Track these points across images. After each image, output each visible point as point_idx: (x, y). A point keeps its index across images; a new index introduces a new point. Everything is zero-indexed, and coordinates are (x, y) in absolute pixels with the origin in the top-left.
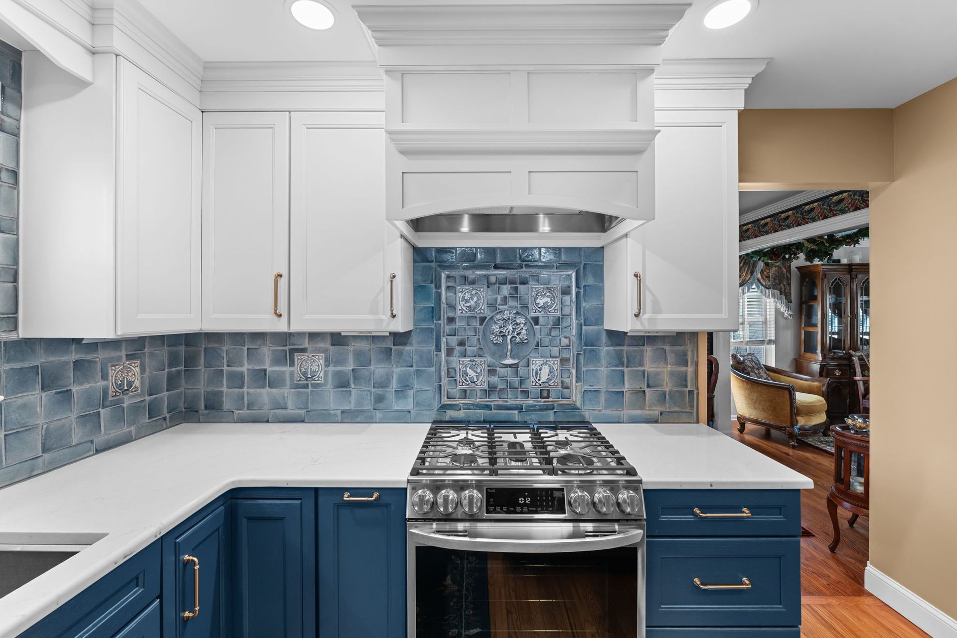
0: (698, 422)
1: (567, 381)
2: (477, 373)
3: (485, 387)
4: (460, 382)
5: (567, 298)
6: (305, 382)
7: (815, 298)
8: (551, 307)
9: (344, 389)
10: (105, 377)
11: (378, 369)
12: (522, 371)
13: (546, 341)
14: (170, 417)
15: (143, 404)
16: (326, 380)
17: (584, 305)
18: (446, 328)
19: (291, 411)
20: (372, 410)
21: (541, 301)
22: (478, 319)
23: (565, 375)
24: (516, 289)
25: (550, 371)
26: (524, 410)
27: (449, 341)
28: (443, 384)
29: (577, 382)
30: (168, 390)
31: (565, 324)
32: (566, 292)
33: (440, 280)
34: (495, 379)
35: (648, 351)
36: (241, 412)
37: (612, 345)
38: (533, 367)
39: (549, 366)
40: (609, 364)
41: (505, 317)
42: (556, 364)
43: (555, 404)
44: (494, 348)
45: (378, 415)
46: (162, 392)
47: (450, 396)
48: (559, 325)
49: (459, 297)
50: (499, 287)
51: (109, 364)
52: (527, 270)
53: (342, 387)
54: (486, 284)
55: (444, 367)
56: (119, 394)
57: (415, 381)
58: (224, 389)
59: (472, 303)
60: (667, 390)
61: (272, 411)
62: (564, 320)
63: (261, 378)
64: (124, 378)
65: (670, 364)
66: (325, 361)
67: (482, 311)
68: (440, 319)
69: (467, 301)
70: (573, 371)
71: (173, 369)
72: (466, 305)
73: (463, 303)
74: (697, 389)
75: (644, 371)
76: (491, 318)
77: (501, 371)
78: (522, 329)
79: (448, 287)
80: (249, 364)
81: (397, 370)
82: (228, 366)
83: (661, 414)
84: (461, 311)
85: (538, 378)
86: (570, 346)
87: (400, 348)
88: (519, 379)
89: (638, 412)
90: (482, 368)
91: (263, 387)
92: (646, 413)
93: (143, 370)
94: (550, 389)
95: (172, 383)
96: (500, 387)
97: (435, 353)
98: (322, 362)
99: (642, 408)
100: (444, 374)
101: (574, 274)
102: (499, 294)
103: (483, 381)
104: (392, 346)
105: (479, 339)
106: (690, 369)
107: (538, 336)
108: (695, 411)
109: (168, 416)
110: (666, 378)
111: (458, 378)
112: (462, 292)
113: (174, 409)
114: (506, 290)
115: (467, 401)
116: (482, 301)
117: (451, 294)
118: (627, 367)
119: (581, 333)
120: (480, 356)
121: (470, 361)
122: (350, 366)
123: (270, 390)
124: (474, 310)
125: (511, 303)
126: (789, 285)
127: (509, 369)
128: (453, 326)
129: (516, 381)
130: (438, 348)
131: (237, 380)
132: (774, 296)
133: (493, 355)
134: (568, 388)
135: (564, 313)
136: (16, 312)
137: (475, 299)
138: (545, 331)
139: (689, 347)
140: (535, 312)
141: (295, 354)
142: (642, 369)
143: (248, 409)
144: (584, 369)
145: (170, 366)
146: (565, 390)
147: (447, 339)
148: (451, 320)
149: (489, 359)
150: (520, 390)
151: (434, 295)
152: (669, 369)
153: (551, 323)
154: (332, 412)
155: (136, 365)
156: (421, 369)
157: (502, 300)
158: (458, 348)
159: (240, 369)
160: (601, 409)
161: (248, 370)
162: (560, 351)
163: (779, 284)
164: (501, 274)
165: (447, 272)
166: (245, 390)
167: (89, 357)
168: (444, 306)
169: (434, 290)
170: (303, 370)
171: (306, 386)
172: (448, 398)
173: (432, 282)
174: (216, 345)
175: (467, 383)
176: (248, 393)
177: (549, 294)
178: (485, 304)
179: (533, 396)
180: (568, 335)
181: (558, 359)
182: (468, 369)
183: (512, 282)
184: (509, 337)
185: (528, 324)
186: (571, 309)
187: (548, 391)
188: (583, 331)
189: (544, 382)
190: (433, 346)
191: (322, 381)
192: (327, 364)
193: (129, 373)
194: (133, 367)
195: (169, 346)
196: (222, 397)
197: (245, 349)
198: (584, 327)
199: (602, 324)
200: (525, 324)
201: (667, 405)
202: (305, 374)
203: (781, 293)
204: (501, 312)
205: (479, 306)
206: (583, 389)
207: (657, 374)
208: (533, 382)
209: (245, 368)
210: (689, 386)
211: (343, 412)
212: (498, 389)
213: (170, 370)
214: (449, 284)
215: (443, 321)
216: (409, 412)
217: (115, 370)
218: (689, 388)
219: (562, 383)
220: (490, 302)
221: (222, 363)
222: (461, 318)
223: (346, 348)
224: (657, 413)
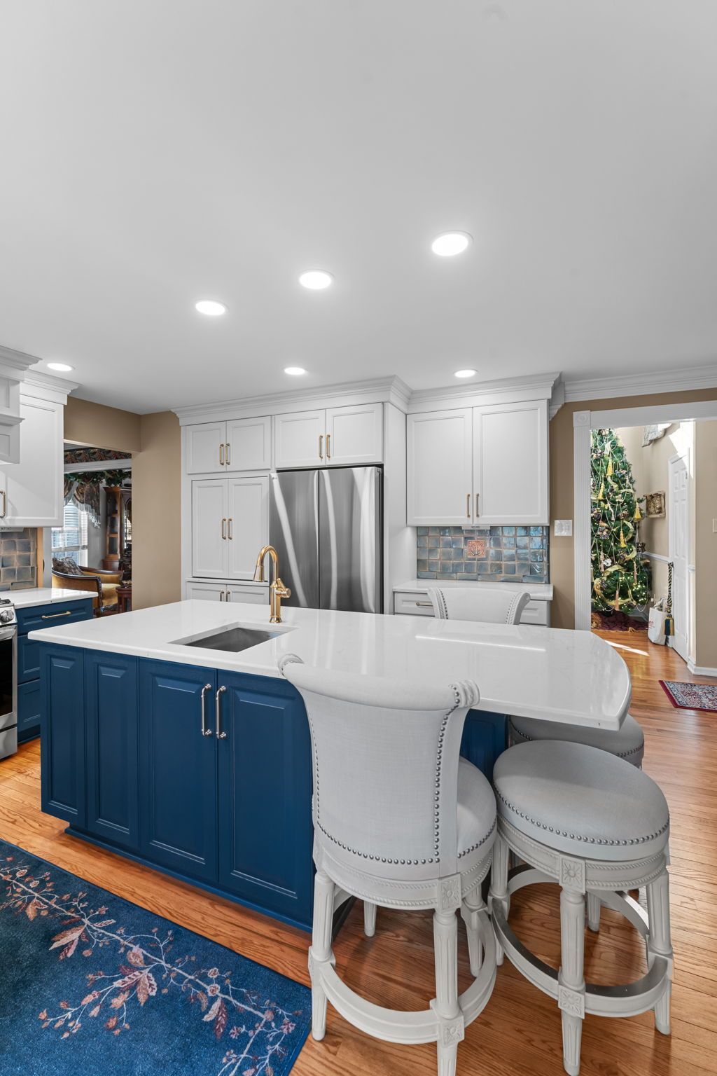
0: (37, 587)
7: (116, 512)
35: (3, 542)
60: (16, 568)
65: (18, 551)
74: (37, 566)
83: (12, 584)
92: (1, 585)
106: (32, 553)
108: (35, 580)
110: (15, 560)
126: (98, 501)
132: (87, 509)
139: (31, 540)
152: (17, 554)
163: (91, 500)
201: (16, 578)
203: (92, 507)
207: (10, 558)
210: (31, 564)
218: (31, 565)
224: (10, 583)
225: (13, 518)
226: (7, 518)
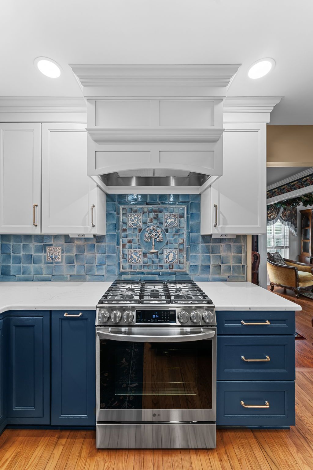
0: (247, 281)
1: (182, 260)
2: (137, 256)
3: (141, 263)
4: (129, 261)
5: (182, 219)
6: (52, 261)
8: (174, 224)
9: (71, 265)
11: (88, 255)
12: (159, 256)
13: (172, 240)
16: (62, 260)
17: (190, 223)
18: (122, 234)
19: (44, 275)
20: (85, 275)
21: (169, 221)
22: (138, 230)
23: (181, 258)
24: (157, 215)
25: (173, 256)
26: (161, 275)
27: (123, 240)
28: (120, 262)
29: (187, 261)
31: (181, 232)
32: (182, 216)
33: (119, 210)
34: (146, 260)
35: (222, 245)
36: (19, 276)
37: (204, 243)
38: (165, 253)
39: (173, 253)
40: (203, 252)
41: (151, 229)
42: (176, 252)
43: (176, 272)
44: (146, 244)
45: (88, 277)
47: (124, 268)
48: (178, 233)
49: (129, 219)
50: (148, 214)
52: (162, 205)
53: (70, 263)
54: (142, 212)
55: (121, 254)
57: (106, 260)
58: (11, 265)
59: (135, 222)
60: (232, 265)
61: (35, 275)
62: (181, 230)
63: (29, 258)
65: (233, 252)
66: (62, 251)
67: (140, 226)
68: (119, 230)
69: (132, 221)
70: (185, 256)
72: (132, 223)
73: (131, 221)
74: (247, 265)
75: (220, 255)
76: (145, 229)
77: (149, 255)
78: (160, 234)
79: (123, 214)
80: (23, 252)
81: (98, 255)
82: (13, 253)
83: (229, 277)
84: (129, 226)
85: (168, 259)
86: (183, 243)
87: (99, 244)
88: (158, 259)
89: (217, 276)
90: (140, 254)
91: (31, 263)
92: (221, 276)
94: (174, 264)
96: (149, 263)
97: (117, 247)
98: (60, 251)
99: (219, 274)
100: (121, 257)
101: (186, 207)
102: (148, 217)
103: (140, 260)
104: (95, 243)
105: (138, 240)
106: (243, 255)
107: (168, 238)
108: (245, 275)
110: (231, 259)
111: (128, 259)
112: (130, 216)
114: (152, 215)
115: (132, 270)
116: (140, 221)
117: (124, 217)
118: (212, 253)
119: (189, 237)
120: (139, 248)
121: (134, 250)
122: (74, 253)
123: (34, 265)
124: (136, 225)
125: (154, 221)
127: (153, 254)
128: (126, 233)
129: (157, 261)
130: (118, 244)
131: (18, 260)
133: (145, 247)
134: (183, 264)
135: (181, 227)
137: (137, 220)
138: (171, 236)
139: (243, 244)
140: (167, 226)
141: (47, 247)
142: (219, 254)
143: (23, 274)
144: (190, 255)
146: (181, 265)
147: (122, 240)
148: (124, 230)
149: (143, 249)
150: (158, 265)
151: (116, 218)
152: (232, 255)
153: (174, 232)
154: (65, 276)
156: (109, 254)
157: (150, 220)
158: (128, 244)
159: (19, 254)
160: (199, 274)
161: (23, 255)
162: (179, 246)
164: (150, 207)
165: (123, 206)
166: (22, 265)
168: (121, 223)
169: (116, 215)
170: (51, 255)
171: (52, 263)
172: (123, 269)
173: (115, 211)
174: (7, 243)
175: (133, 261)
176: (23, 267)
177: (173, 217)
178: (142, 222)
179: (165, 268)
180: (183, 238)
181: (178, 250)
182: (133, 254)
183: (155, 211)
184: (153, 239)
185: (163, 232)
186: (184, 225)
187: (173, 265)
188: (190, 236)
189: (171, 261)
190: (115, 243)
191: (60, 261)
192: (63, 252)
196: (10, 268)
197: (22, 244)
198: (190, 234)
199: (200, 232)
200: (161, 232)
201: (232, 272)
202: (51, 257)
204: (150, 226)
205: (139, 223)
206: (190, 265)
207: (227, 257)
208: (165, 261)
209: (22, 254)
210: (242, 263)
211: (70, 276)
212: (148, 265)
214: (124, 212)
215: (121, 231)
216: (104, 276)
219: (180, 262)
220: (144, 221)
221: (10, 251)
222: (130, 229)
223: (72, 244)
224: (227, 276)
225: (224, 226)
226: (220, 226)
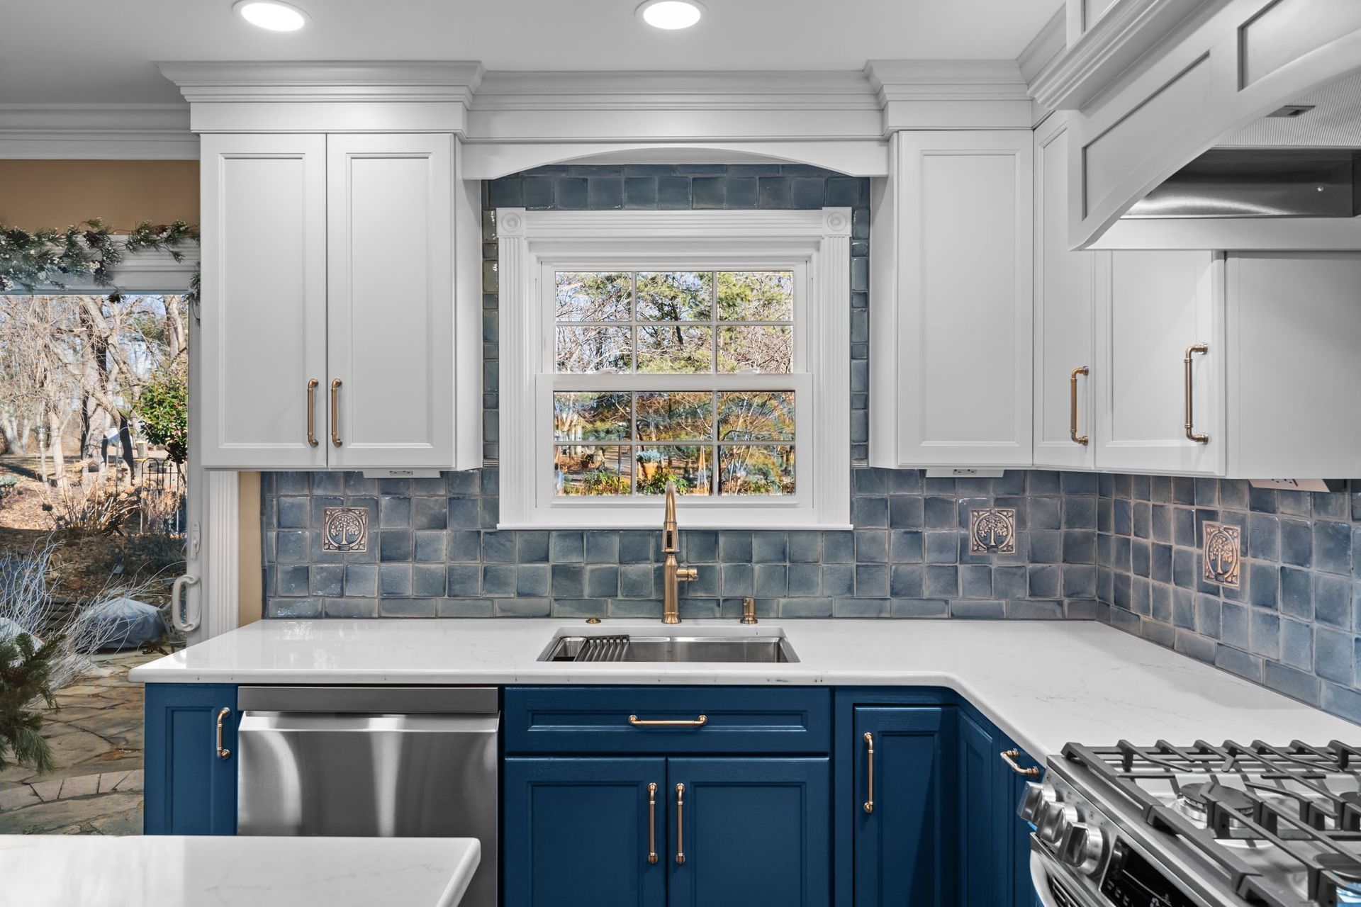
10: (963, 523)
14: (1070, 604)
15: (1022, 571)
30: (1065, 561)
46: (1053, 561)
51: (970, 509)
56: (983, 549)
58: (1131, 575)
64: (990, 529)
71: (1077, 530)
82: (1135, 534)
93: (1021, 521)
95: (1073, 551)
109: (1066, 601)
113: (1078, 593)
136: (867, 440)
145: (1070, 523)
155: (1010, 514)
167: (944, 495)
174: (1124, 497)
193: (998, 524)
194: (1005, 516)
195: (1069, 492)
196: (1128, 587)
197: (1150, 505)
213: (1070, 530)
217: (978, 518)
221: (1129, 527)
